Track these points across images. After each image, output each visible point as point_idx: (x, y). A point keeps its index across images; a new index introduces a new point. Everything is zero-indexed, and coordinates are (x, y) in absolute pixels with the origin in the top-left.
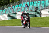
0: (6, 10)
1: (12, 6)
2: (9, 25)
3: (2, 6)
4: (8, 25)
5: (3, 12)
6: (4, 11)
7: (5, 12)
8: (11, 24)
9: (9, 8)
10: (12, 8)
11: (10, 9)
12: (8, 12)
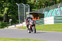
0: (52, 12)
1: (60, 7)
2: (55, 31)
3: (47, 6)
4: (53, 31)
5: (48, 15)
6: (50, 12)
7: (50, 15)
8: (57, 29)
9: (55, 9)
10: (59, 9)
11: (57, 10)
12: (55, 14)
